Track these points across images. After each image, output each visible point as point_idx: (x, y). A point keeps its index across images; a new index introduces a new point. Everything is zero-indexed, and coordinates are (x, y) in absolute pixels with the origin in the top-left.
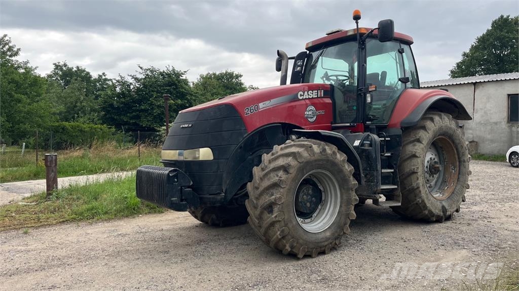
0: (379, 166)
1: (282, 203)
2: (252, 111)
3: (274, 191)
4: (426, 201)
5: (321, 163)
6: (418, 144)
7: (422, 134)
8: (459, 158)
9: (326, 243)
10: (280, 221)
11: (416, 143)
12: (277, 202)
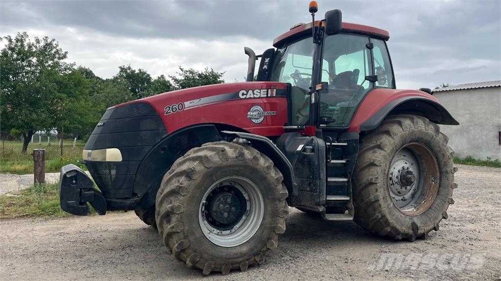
0: (323, 175)
1: (181, 213)
2: (174, 110)
3: (172, 198)
4: (388, 217)
5: (237, 169)
6: (379, 151)
7: (385, 140)
8: (440, 168)
9: (240, 259)
10: (178, 232)
11: (376, 149)
12: (175, 212)
